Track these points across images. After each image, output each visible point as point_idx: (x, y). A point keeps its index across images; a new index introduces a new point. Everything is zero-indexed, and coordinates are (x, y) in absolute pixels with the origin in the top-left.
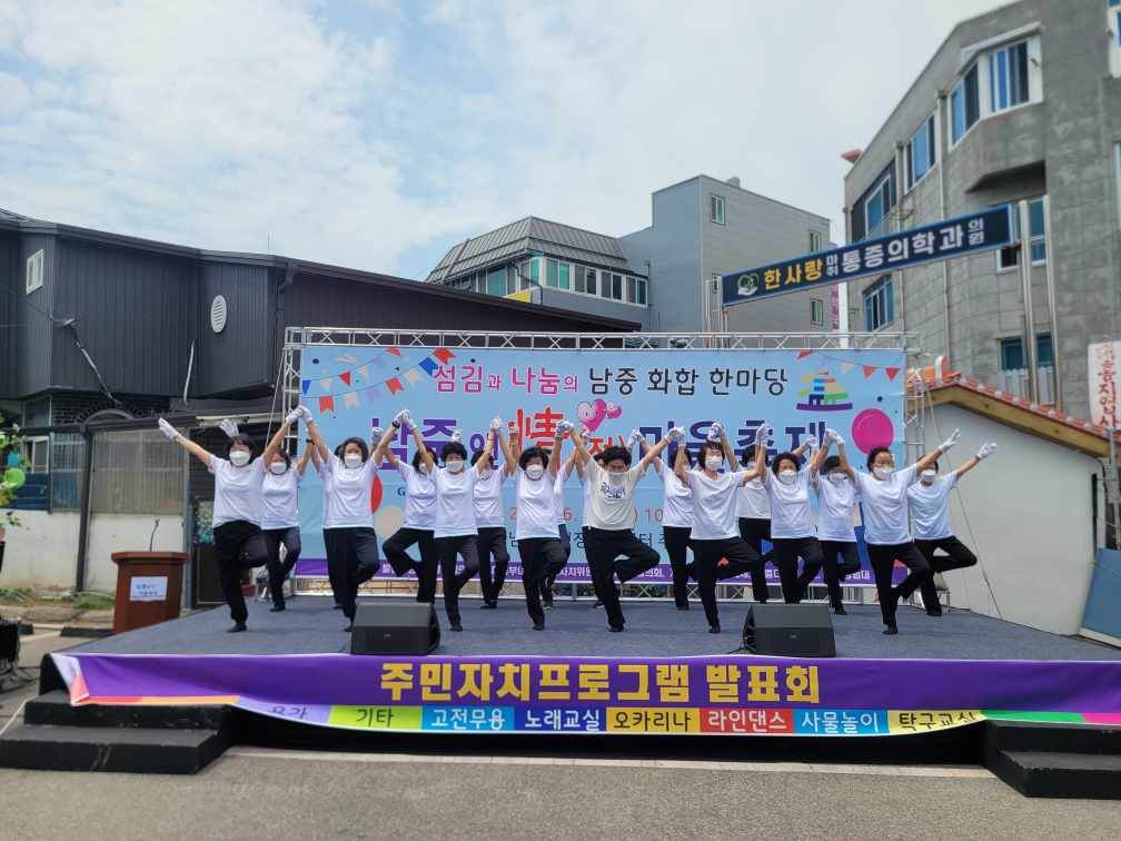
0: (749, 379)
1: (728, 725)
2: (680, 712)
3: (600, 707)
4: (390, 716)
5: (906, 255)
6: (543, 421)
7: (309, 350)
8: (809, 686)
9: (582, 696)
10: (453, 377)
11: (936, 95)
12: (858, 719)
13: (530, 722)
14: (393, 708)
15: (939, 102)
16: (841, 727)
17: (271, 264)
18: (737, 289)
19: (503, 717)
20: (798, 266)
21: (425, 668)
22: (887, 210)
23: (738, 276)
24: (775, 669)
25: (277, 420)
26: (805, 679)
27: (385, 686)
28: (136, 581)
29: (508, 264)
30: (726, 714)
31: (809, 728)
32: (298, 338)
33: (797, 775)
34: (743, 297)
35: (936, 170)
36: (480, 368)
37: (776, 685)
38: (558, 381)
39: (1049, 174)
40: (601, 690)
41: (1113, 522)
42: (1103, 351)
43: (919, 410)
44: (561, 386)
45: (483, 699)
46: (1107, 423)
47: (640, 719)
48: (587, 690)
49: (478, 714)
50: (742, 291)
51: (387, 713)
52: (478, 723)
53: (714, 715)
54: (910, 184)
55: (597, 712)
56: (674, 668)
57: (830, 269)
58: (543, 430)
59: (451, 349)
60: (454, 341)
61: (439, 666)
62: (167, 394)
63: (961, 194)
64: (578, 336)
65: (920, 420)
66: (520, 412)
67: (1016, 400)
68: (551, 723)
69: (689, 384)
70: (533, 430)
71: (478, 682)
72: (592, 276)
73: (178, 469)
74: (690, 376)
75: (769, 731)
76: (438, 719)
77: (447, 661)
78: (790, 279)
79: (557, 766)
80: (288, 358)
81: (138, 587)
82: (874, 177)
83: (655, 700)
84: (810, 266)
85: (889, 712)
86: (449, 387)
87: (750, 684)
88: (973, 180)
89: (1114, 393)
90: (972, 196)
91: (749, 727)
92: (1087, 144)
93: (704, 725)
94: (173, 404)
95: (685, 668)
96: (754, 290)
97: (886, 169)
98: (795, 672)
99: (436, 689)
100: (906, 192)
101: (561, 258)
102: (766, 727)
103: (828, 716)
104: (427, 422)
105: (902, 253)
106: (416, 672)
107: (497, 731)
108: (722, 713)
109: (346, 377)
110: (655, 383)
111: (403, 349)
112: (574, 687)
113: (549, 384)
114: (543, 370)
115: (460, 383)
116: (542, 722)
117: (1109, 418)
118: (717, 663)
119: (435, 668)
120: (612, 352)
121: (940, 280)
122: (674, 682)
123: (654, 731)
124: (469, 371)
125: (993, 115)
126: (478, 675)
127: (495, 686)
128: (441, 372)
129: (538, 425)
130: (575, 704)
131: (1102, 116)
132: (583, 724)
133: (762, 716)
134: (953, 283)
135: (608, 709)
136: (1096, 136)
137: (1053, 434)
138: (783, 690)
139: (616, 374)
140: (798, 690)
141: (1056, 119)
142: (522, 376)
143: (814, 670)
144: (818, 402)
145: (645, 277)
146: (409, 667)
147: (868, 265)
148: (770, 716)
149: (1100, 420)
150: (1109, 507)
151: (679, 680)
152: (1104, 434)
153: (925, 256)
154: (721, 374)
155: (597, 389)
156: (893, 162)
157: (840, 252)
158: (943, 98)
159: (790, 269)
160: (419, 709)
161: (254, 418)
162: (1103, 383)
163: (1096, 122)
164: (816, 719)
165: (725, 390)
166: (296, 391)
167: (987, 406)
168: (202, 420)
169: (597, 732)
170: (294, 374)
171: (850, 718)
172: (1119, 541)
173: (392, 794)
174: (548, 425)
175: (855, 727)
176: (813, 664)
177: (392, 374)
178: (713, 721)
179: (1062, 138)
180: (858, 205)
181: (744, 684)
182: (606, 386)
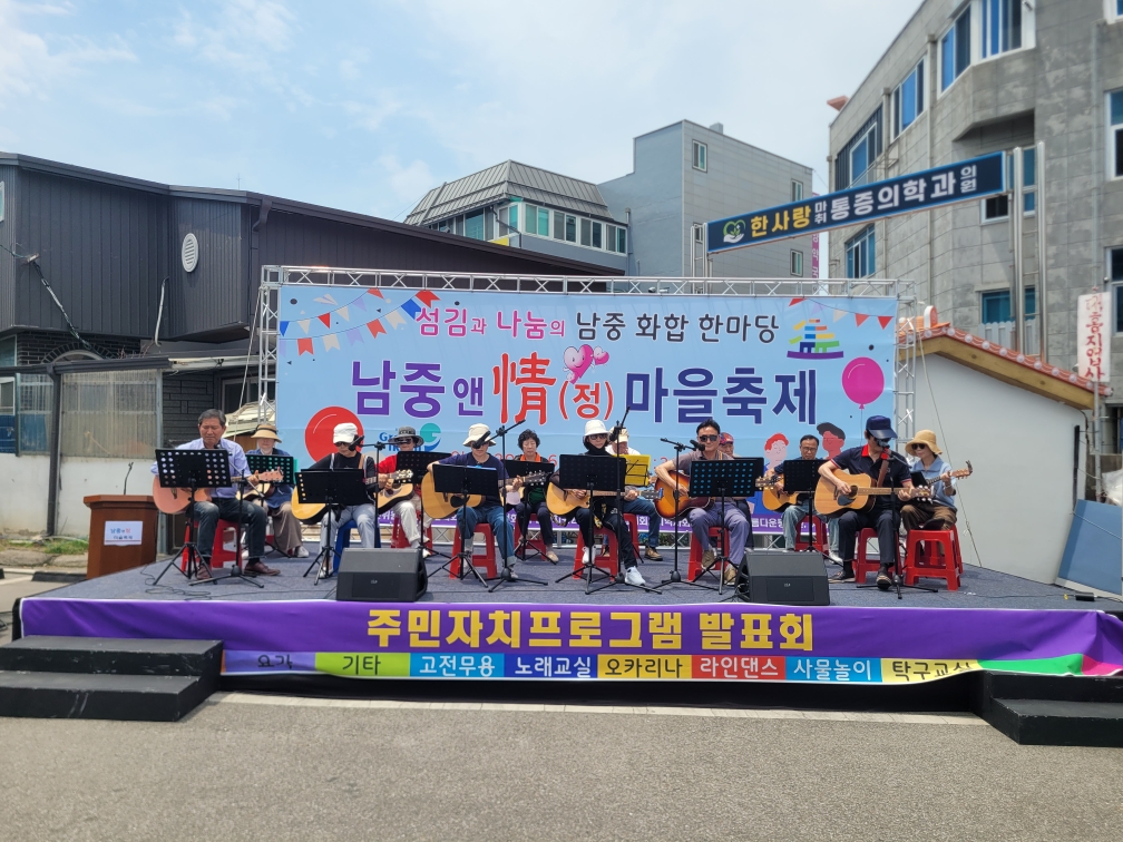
0: (740, 326)
1: (720, 671)
2: (672, 659)
3: (591, 654)
4: (377, 663)
5: (896, 203)
6: (529, 366)
7: (286, 290)
8: (802, 635)
9: (573, 643)
10: (436, 321)
11: (926, 39)
12: (851, 666)
13: (521, 669)
14: (380, 654)
15: (929, 47)
16: (833, 675)
17: (244, 201)
18: (723, 236)
19: (492, 665)
20: (786, 213)
21: (413, 615)
22: (872, 159)
23: (725, 222)
24: (769, 617)
25: (253, 363)
26: (799, 626)
27: (371, 632)
28: (110, 525)
29: (486, 210)
30: (718, 661)
31: (802, 676)
32: (274, 277)
33: (790, 722)
34: (729, 244)
35: (924, 119)
36: (465, 311)
37: (769, 632)
38: (545, 325)
39: (1038, 123)
40: (592, 637)
41: (1094, 474)
42: (1091, 303)
43: (911, 359)
44: (547, 330)
45: (472, 646)
46: (1092, 375)
47: (632, 666)
48: (579, 637)
49: (466, 661)
50: (728, 238)
51: (374, 660)
52: (467, 669)
53: (706, 662)
54: (897, 132)
55: (588, 659)
56: (667, 615)
57: (819, 216)
58: (529, 375)
59: (435, 291)
60: (438, 283)
61: (427, 612)
62: (136, 334)
63: (949, 142)
64: (565, 279)
65: (911, 369)
66: (505, 357)
67: (1003, 351)
68: (541, 670)
69: (678, 330)
70: (519, 375)
71: (468, 630)
72: (571, 224)
73: (150, 412)
74: (679, 322)
75: (762, 677)
76: (427, 665)
77: (436, 608)
78: (778, 226)
79: (548, 713)
80: (265, 297)
81: (113, 531)
82: (860, 126)
83: (647, 647)
84: (798, 213)
85: (882, 660)
86: (432, 330)
87: (744, 632)
88: (961, 127)
89: (1100, 344)
90: (958, 145)
91: (740, 673)
92: (1078, 93)
93: (696, 671)
94: (144, 345)
95: (678, 616)
96: (740, 237)
97: (873, 116)
98: (789, 620)
99: (424, 636)
100: (892, 140)
101: (540, 204)
102: (758, 674)
103: (821, 663)
104: (409, 366)
105: (892, 201)
106: (403, 619)
107: (486, 677)
108: (714, 659)
109: (326, 319)
110: (644, 329)
111: (384, 290)
112: (565, 634)
114: (529, 313)
115: (443, 327)
116: (532, 668)
117: (1094, 370)
118: (710, 611)
119: (424, 615)
120: (599, 296)
121: (924, 230)
122: (667, 628)
123: (645, 677)
124: (453, 314)
125: (984, 61)
126: (467, 622)
127: (485, 633)
128: (424, 315)
129: (524, 371)
130: (567, 652)
131: (1093, 65)
132: (574, 671)
133: (754, 662)
134: (937, 234)
135: (600, 656)
136: (1087, 85)
137: (1039, 386)
138: (776, 638)
139: (604, 318)
140: (791, 638)
141: (1048, 65)
142: (508, 320)
143: (808, 618)
144: (809, 351)
145: (626, 225)
147: (857, 212)
148: (761, 664)
149: (1086, 372)
150: (1091, 459)
151: (672, 627)
152: (1089, 386)
153: (915, 204)
154: (711, 320)
156: (880, 108)
157: (829, 199)
158: (934, 43)
159: (777, 215)
160: (408, 655)
161: (230, 361)
162: (1091, 334)
163: (1088, 69)
164: (809, 666)
165: (714, 336)
166: (273, 333)
167: (974, 357)
168: (175, 362)
169: (588, 678)
170: (271, 314)
171: (842, 666)
172: (1098, 493)
173: (381, 741)
174: (534, 371)
175: (847, 675)
176: (807, 612)
177: (375, 316)
178: (705, 667)
179: (1052, 86)
180: (843, 154)
181: (737, 631)
182: (594, 331)
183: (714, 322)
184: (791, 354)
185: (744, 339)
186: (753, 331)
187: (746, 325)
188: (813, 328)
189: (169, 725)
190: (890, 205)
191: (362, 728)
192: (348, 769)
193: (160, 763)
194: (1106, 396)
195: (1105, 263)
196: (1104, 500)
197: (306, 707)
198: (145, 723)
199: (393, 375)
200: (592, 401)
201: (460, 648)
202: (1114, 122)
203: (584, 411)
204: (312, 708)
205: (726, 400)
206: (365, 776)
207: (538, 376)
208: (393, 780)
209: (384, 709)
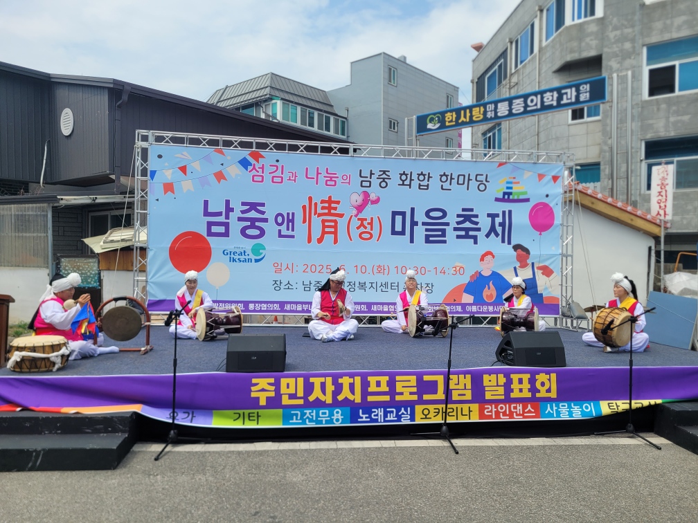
0: (465, 180)
1: (497, 413)
2: (465, 407)
3: (410, 405)
4: (258, 416)
5: (539, 106)
6: (326, 205)
7: (154, 149)
8: (550, 387)
9: (398, 398)
10: (263, 173)
11: (537, 8)
12: (581, 407)
13: (362, 418)
14: (260, 411)
15: (538, 13)
16: (570, 413)
17: (111, 86)
18: (427, 124)
19: (341, 415)
20: (468, 111)
21: (284, 382)
22: (500, 82)
23: (428, 115)
24: (528, 376)
26: (548, 381)
27: (253, 395)
29: (257, 104)
30: (496, 407)
31: (551, 415)
32: (145, 138)
33: (550, 447)
34: (430, 130)
35: (534, 58)
36: (283, 166)
37: (529, 386)
38: (338, 177)
39: (604, 63)
40: (411, 393)
42: (661, 171)
44: (339, 181)
45: (327, 402)
46: (660, 215)
47: (438, 413)
48: (402, 394)
49: (324, 413)
50: (430, 126)
51: (256, 415)
52: (324, 419)
53: (488, 408)
54: (516, 66)
55: (409, 409)
56: (461, 376)
57: (489, 113)
58: (326, 211)
59: (262, 152)
60: (264, 146)
61: (294, 379)
62: (27, 179)
63: (550, 73)
64: (351, 146)
66: (310, 199)
67: (608, 200)
68: (376, 417)
69: (425, 183)
70: (319, 211)
71: (324, 391)
72: (312, 119)
73: (43, 235)
74: (427, 177)
75: (525, 417)
76: (295, 417)
77: (300, 376)
78: (462, 119)
80: (138, 153)
82: (493, 61)
83: (448, 400)
84: (476, 111)
85: (601, 402)
86: (260, 179)
87: (512, 386)
88: (557, 65)
89: (666, 196)
90: (555, 75)
91: (511, 415)
92: (628, 45)
93: (482, 415)
94: (32, 186)
95: (469, 377)
96: (438, 125)
97: (502, 54)
98: (541, 377)
99: (292, 396)
100: (513, 71)
101: (292, 102)
102: (522, 415)
103: (562, 406)
104: (243, 204)
105: (536, 105)
106: (277, 385)
107: (337, 424)
108: (493, 406)
109: (183, 169)
110: (403, 181)
111: (226, 150)
112: (392, 392)
113: (331, 179)
114: (327, 169)
115: (268, 177)
116: (370, 417)
117: (662, 212)
119: (292, 381)
120: (374, 158)
121: (533, 127)
122: (461, 385)
124: (275, 168)
125: (573, 23)
126: (323, 385)
127: (336, 393)
128: (254, 168)
129: (323, 208)
130: (394, 404)
131: (637, 28)
132: (399, 418)
133: (520, 407)
134: (541, 129)
135: (416, 406)
136: (633, 40)
137: (629, 222)
138: (534, 390)
139: (377, 173)
140: (543, 390)
141: (610, 28)
142: (312, 174)
143: (554, 376)
144: (509, 197)
145: (346, 118)
146: (272, 380)
147: (514, 111)
148: (524, 408)
149: (657, 213)
150: (657, 266)
151: (465, 384)
152: (658, 221)
154: (447, 176)
155: (364, 184)
156: (507, 49)
158: (541, 11)
159: (462, 112)
160: (281, 411)
161: (101, 199)
162: (660, 190)
163: (634, 31)
164: (555, 408)
165: (449, 187)
166: (144, 178)
167: (593, 203)
168: (62, 199)
169: (409, 422)
170: (142, 165)
171: (576, 407)
172: (662, 287)
173: (278, 478)
174: (330, 208)
175: (580, 413)
176: (553, 372)
177: (218, 168)
178: (488, 412)
179: (613, 40)
180: (481, 78)
181: (508, 387)
182: (370, 182)
183: (449, 177)
184: (497, 200)
185: (468, 189)
186: (474, 184)
187: (469, 180)
188: (511, 183)
189: (110, 472)
190: (535, 108)
191: (258, 467)
192: (263, 504)
193: (115, 507)
194: (667, 228)
195: (641, 149)
196: (665, 291)
197: (209, 452)
198: (90, 472)
199: (232, 210)
200: (368, 229)
201: (319, 404)
202: (648, 64)
203: (363, 236)
204: (213, 452)
205: (455, 229)
206: (279, 508)
207: (333, 211)
208: (302, 511)
209: (268, 451)
